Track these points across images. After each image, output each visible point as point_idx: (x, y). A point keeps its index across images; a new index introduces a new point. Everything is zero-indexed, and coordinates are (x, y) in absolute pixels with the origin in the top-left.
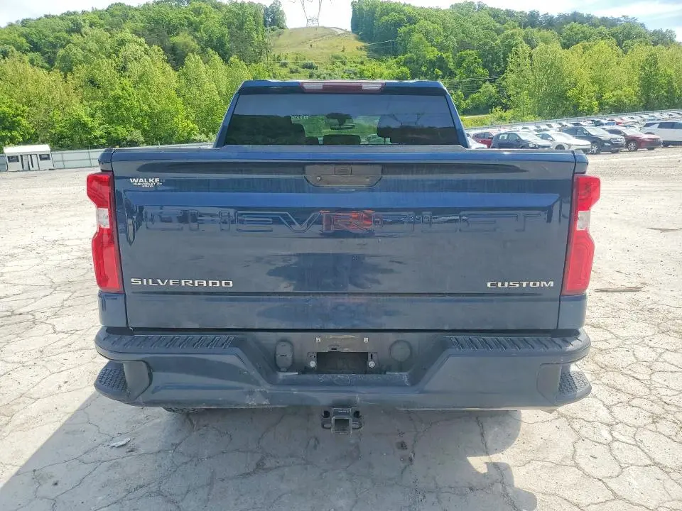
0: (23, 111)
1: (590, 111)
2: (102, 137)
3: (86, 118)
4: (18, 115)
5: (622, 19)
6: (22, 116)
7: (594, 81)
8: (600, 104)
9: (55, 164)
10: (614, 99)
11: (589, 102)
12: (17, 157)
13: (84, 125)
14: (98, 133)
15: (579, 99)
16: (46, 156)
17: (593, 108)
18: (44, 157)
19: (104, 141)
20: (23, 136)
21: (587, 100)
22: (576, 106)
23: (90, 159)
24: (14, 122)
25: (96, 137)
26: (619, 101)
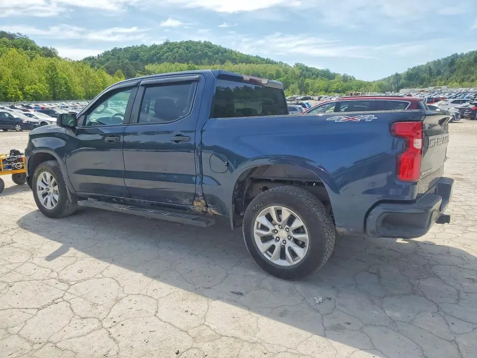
1: (17, 99)
5: (18, 35)
7: (16, 77)
8: (23, 93)
10: (33, 91)
11: (15, 92)
15: (6, 88)
17: (19, 96)
21: (13, 90)
22: (5, 94)
26: (36, 92)
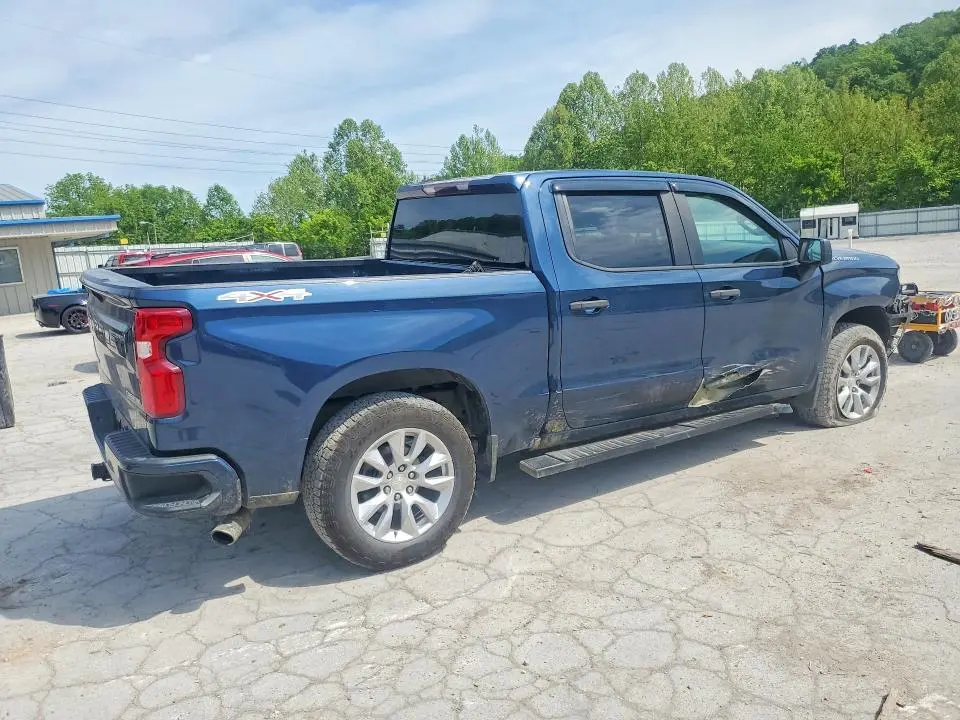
0: (835, 161)
2: (943, 188)
3: (922, 162)
4: (827, 166)
6: (832, 168)
9: (861, 229)
12: (814, 221)
13: (919, 172)
14: (939, 182)
16: (851, 220)
18: (848, 221)
19: (945, 194)
20: (828, 194)
23: (917, 222)
24: (821, 176)
25: (934, 189)
